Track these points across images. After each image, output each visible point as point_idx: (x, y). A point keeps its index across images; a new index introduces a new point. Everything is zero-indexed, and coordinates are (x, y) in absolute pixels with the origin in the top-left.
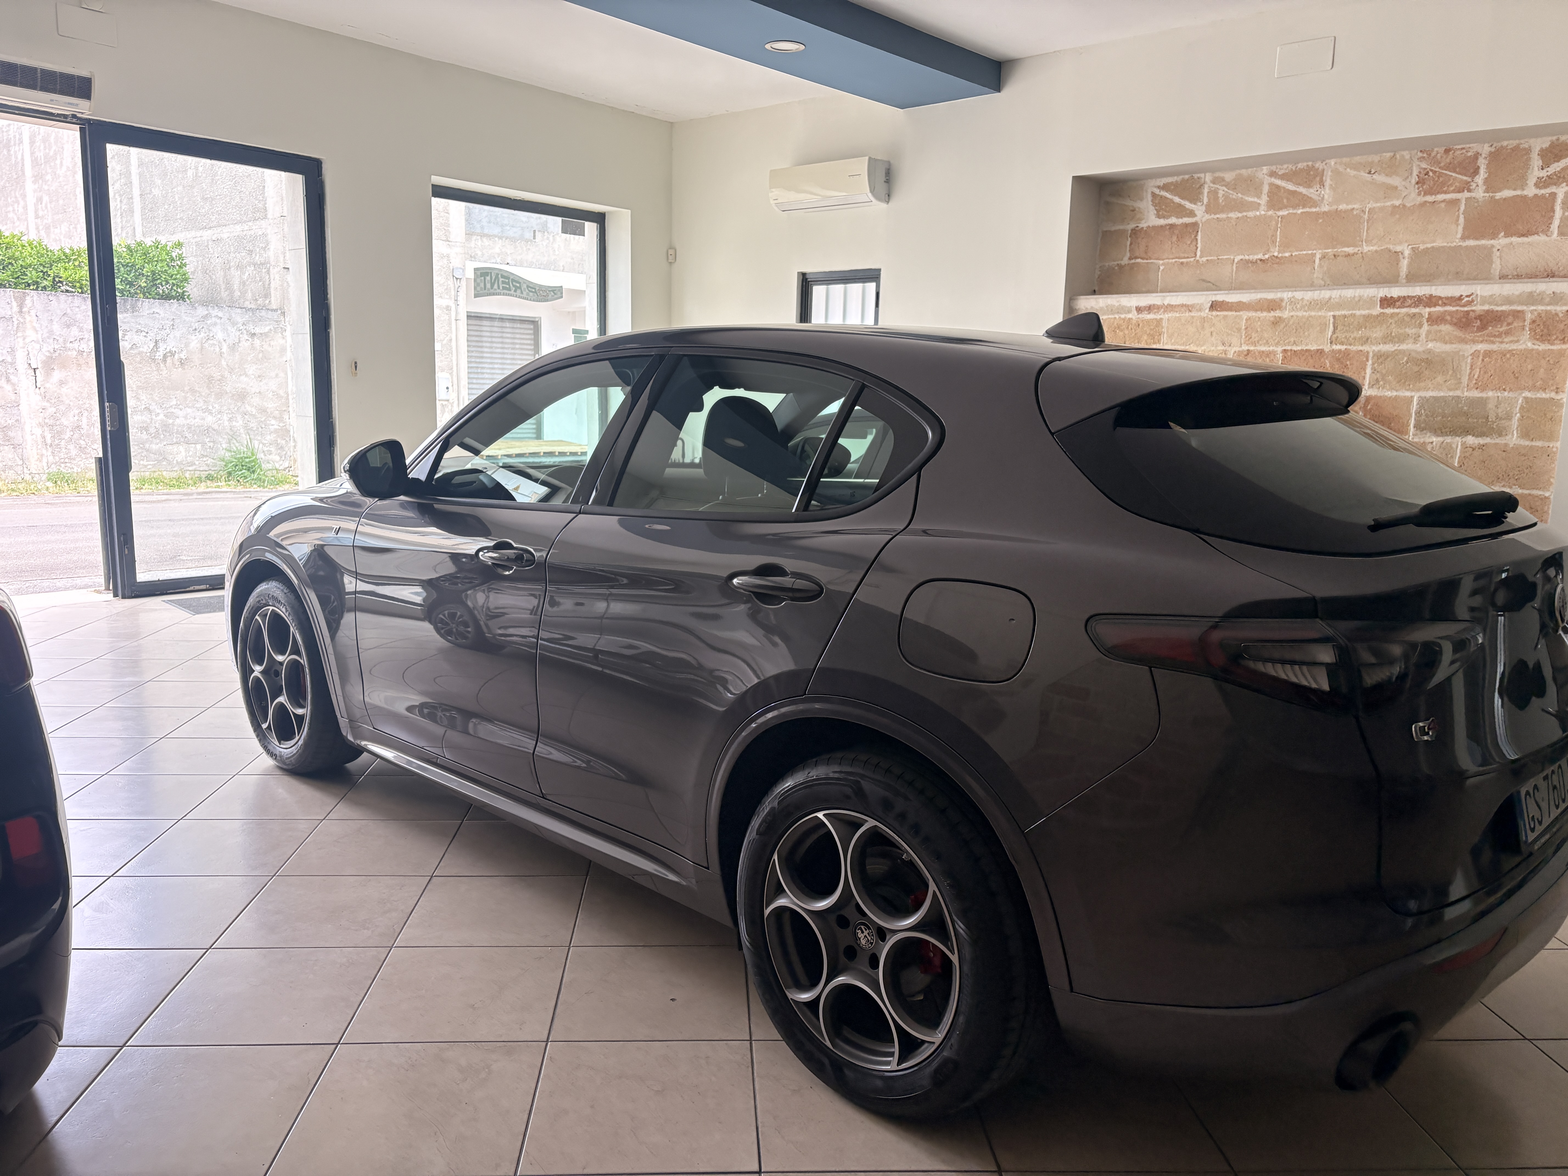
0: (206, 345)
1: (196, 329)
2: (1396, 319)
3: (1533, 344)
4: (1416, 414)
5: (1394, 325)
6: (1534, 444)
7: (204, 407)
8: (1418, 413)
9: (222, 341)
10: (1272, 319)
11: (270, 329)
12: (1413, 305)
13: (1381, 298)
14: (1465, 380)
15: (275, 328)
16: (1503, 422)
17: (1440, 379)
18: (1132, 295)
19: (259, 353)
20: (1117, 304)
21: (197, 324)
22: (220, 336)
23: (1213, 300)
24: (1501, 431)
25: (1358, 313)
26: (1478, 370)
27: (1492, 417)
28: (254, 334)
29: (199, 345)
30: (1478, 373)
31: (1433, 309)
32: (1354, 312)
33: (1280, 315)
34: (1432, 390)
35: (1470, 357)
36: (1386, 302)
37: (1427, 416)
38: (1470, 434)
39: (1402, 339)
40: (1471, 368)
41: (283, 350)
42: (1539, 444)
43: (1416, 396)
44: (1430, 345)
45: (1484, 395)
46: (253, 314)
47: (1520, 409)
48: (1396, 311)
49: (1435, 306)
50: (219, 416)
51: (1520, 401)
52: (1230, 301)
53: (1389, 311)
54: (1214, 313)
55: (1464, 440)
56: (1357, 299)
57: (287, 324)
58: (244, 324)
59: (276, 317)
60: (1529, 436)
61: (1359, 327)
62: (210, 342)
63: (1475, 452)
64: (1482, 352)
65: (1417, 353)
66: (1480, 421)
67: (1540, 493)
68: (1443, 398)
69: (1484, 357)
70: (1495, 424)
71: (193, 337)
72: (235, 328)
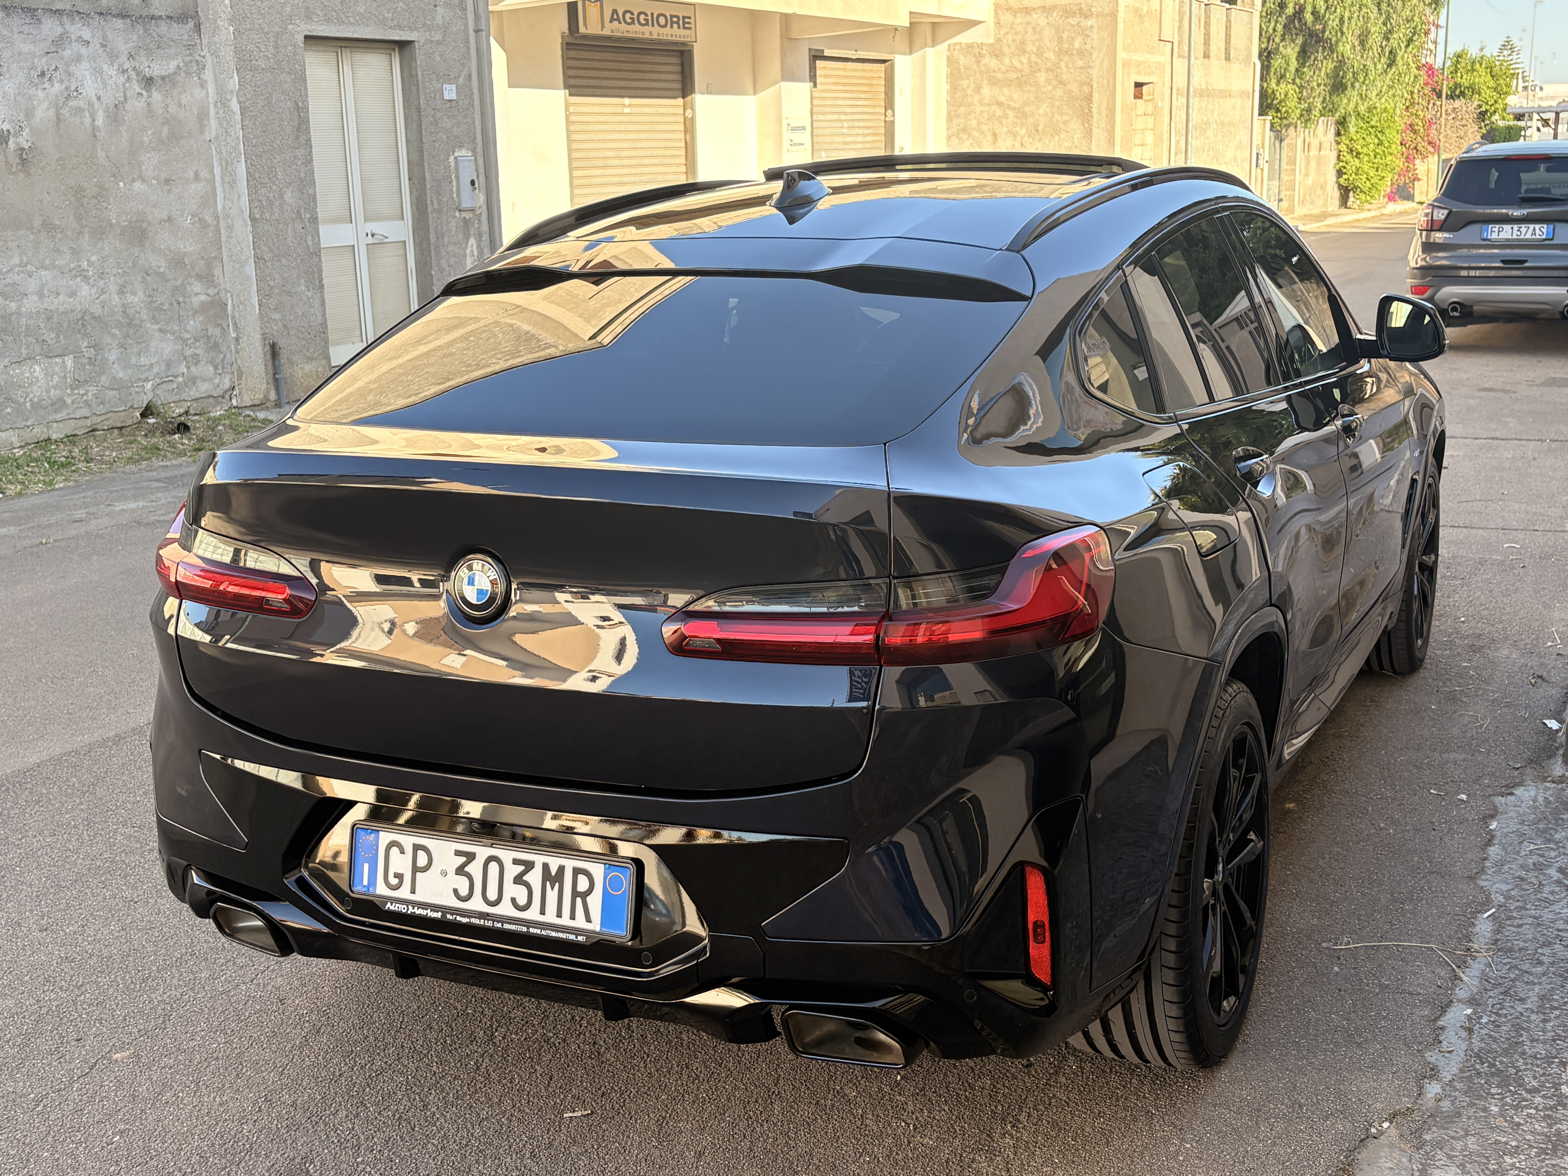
0: (65, 112)
1: (43, 74)
7: (72, 266)
9: (95, 98)
11: (178, 67)
15: (186, 64)
19: (163, 124)
21: (44, 60)
22: (90, 88)
28: (151, 79)
29: (51, 113)
41: (203, 116)
46: (146, 30)
50: (101, 283)
57: (206, 50)
58: (131, 56)
59: (186, 37)
62: (73, 103)
71: (40, 93)
72: (116, 66)
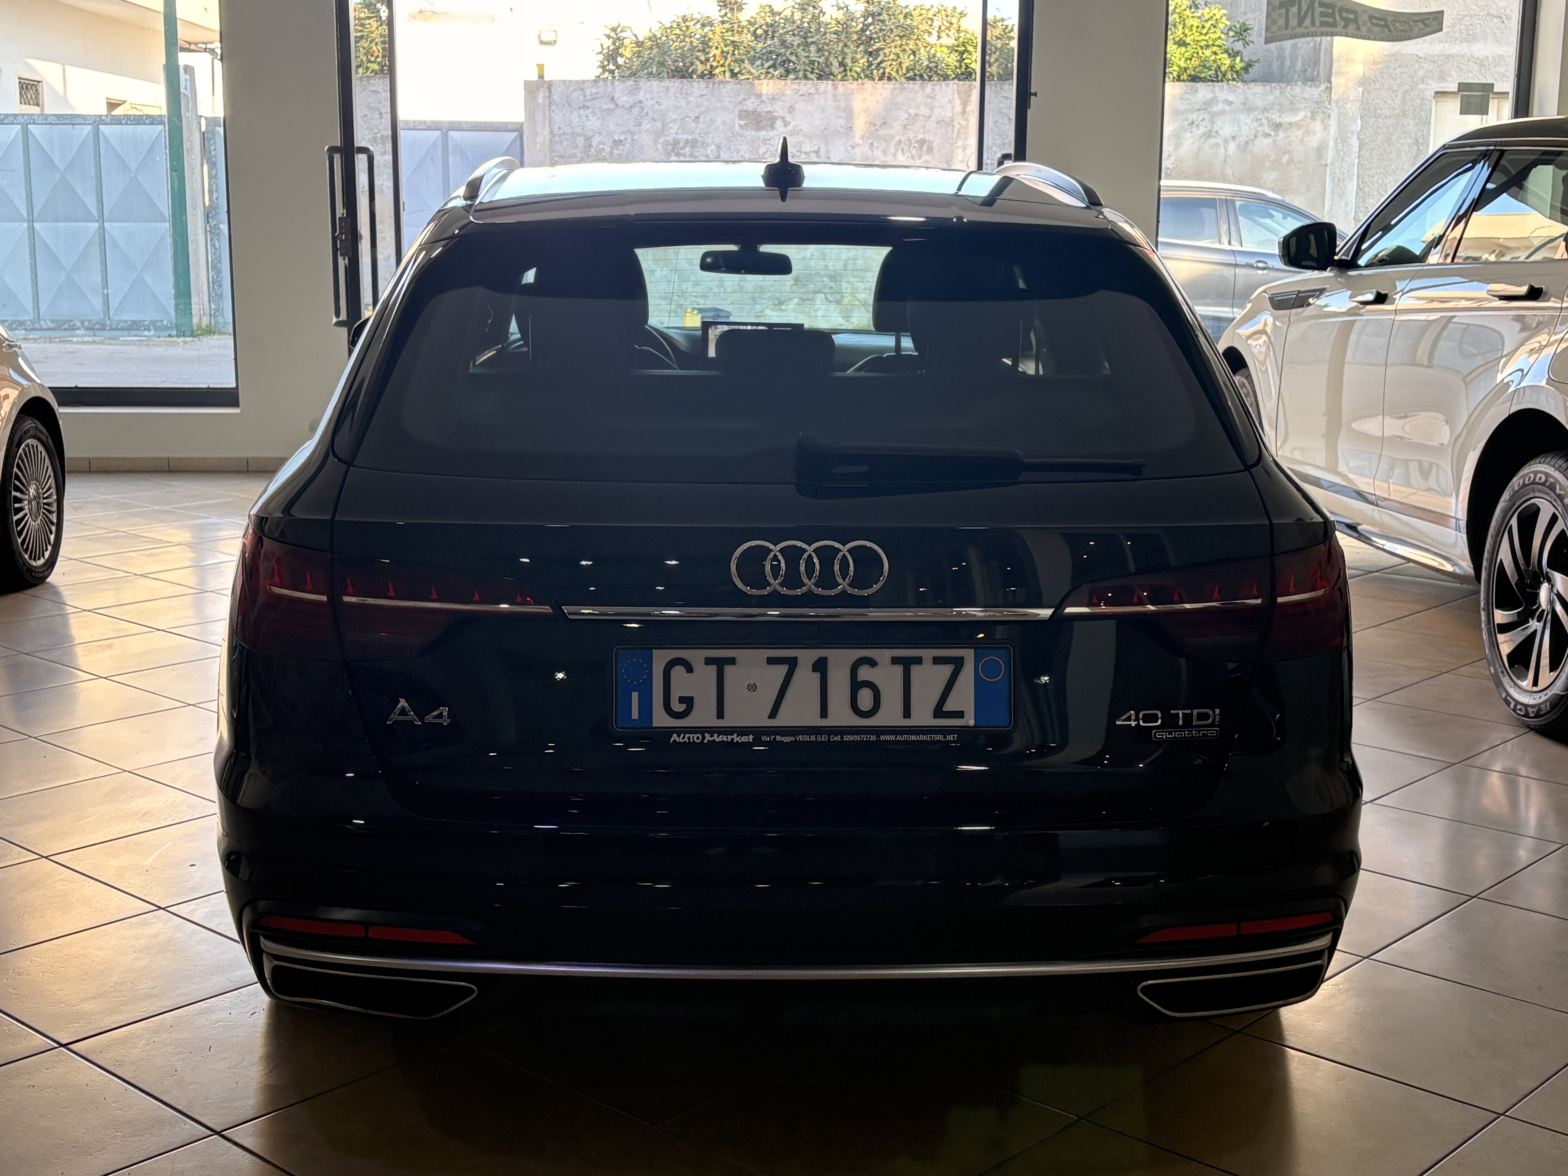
0: (1205, 146)
1: (1193, 123)
9: (1230, 137)
11: (1306, 116)
15: (1314, 114)
19: (1285, 153)
22: (1227, 130)
28: (1280, 124)
41: (1322, 149)
46: (1281, 93)
57: (1334, 105)
58: (1265, 110)
59: (1316, 96)
62: (1212, 141)
71: (1188, 135)
72: (1252, 117)
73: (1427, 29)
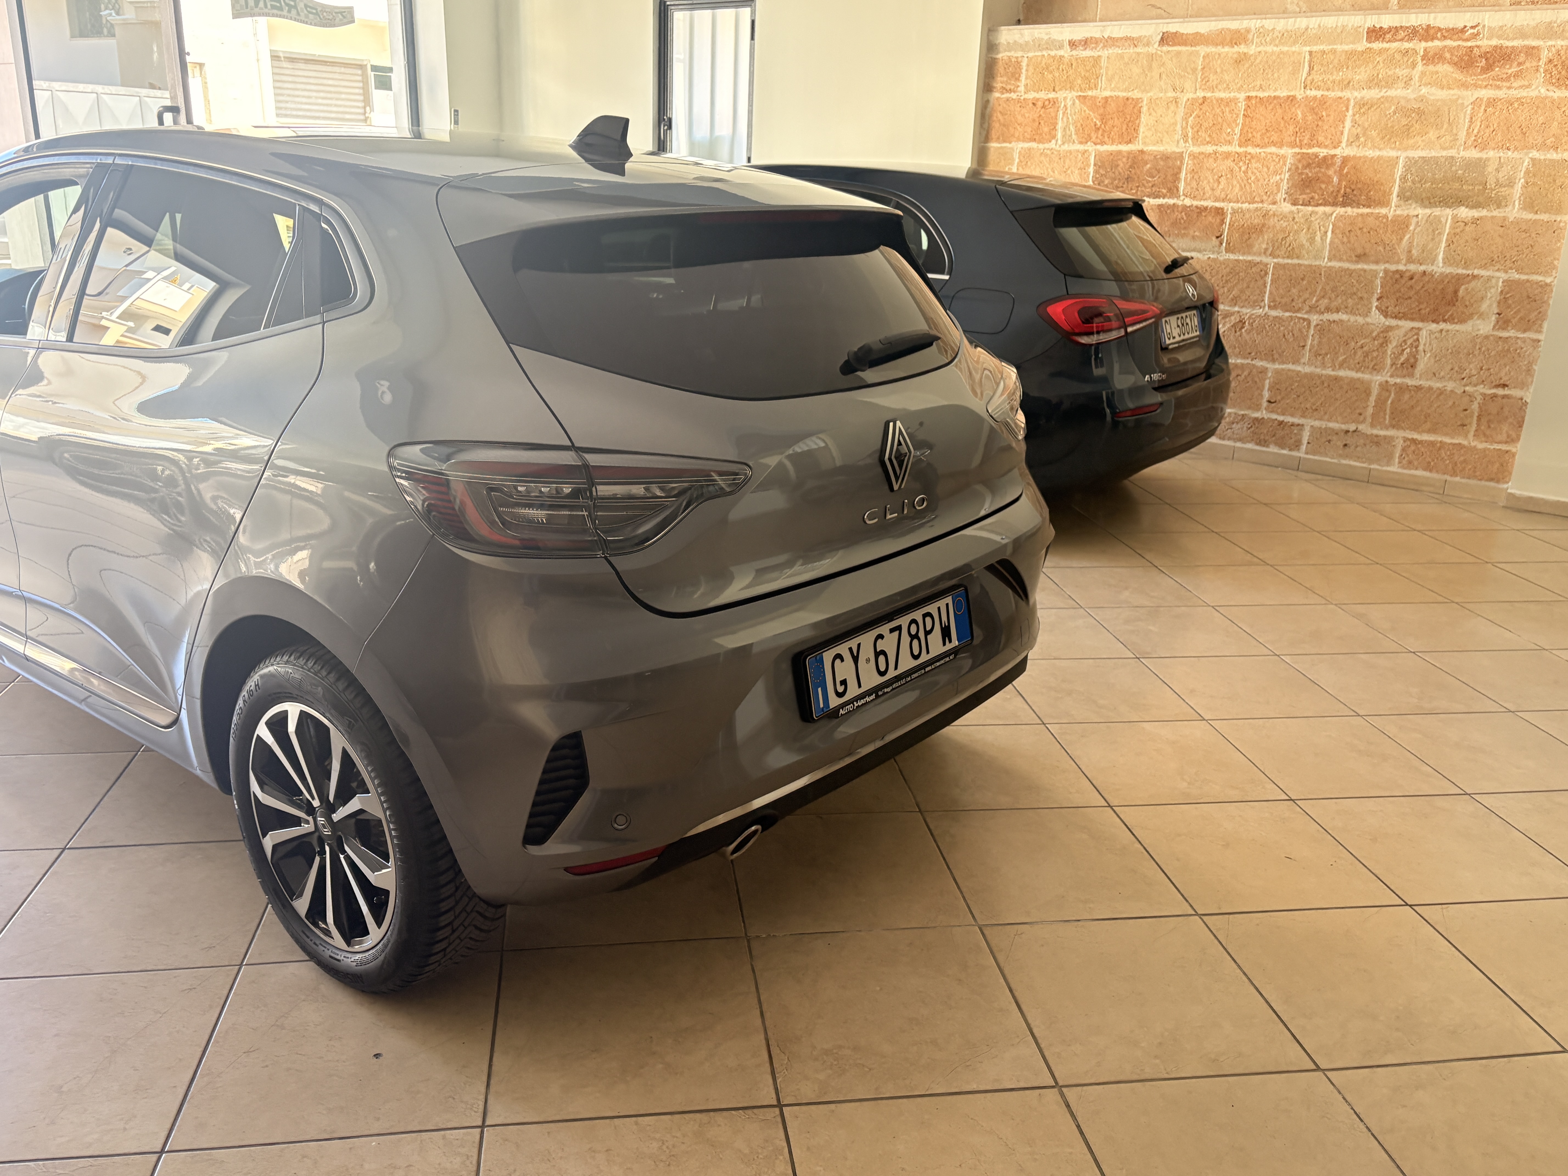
2: (1385, 56)
3: (1548, 90)
4: (1400, 180)
5: (1382, 65)
6: (1537, 217)
8: (1404, 179)
10: (1235, 56)
12: (1407, 38)
13: (1369, 28)
14: (1462, 135)
16: (1503, 189)
17: (1432, 135)
18: (1065, 25)
20: (1046, 37)
23: (1164, 31)
24: (1500, 202)
25: (1339, 47)
26: (1479, 124)
27: (1491, 182)
30: (1478, 127)
31: (1430, 44)
32: (1335, 47)
33: (1246, 51)
34: (1422, 149)
35: (1470, 107)
36: (1374, 34)
37: (1413, 182)
38: (1463, 205)
39: (1391, 82)
40: (1471, 121)
42: (1545, 217)
43: (1403, 155)
44: (1424, 90)
45: (1483, 155)
47: (1525, 173)
48: (1386, 45)
49: (1432, 40)
51: (1526, 164)
52: (1185, 32)
53: (1377, 45)
54: (1165, 48)
55: (1454, 212)
56: (1339, 31)
60: (1533, 207)
61: (1339, 67)
63: (1467, 228)
64: (1485, 99)
65: (1408, 101)
66: (1476, 188)
67: (1540, 278)
68: (1436, 159)
69: (1487, 106)
70: (1494, 192)
73: (345, 21)
